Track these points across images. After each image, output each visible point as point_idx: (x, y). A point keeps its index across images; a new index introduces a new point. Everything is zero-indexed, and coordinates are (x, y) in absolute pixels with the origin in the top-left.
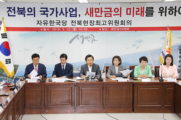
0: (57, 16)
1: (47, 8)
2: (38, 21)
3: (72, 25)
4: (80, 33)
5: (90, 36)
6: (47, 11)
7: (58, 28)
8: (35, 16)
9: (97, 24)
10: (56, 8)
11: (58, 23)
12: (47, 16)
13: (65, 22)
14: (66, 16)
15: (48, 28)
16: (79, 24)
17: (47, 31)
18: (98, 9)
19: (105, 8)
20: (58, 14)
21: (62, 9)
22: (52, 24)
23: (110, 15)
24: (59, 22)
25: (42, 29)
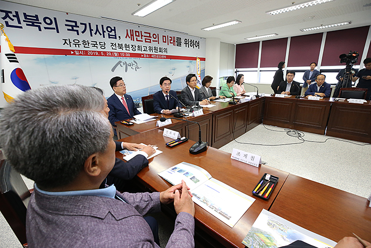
0: (91, 36)
1: (76, 22)
2: (65, 40)
3: (112, 49)
4: (123, 60)
5: (134, 63)
6: (76, 26)
7: (95, 51)
8: (58, 32)
9: (139, 50)
10: (90, 24)
11: (94, 45)
12: (78, 34)
13: (103, 44)
14: (104, 37)
15: (81, 51)
16: (121, 48)
17: (81, 55)
18: (138, 32)
19: (145, 33)
20: (93, 32)
21: (97, 26)
22: (87, 46)
24: (95, 43)
25: (72, 53)
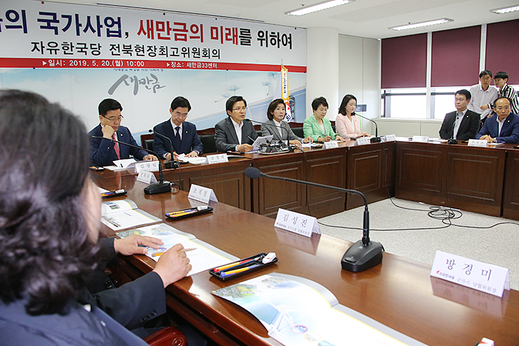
0: (78, 34)
1: (54, 15)
2: (35, 44)
3: (113, 54)
4: (130, 73)
5: (150, 78)
6: (55, 21)
7: (82, 60)
8: (25, 31)
9: (162, 54)
10: (77, 16)
11: (82, 49)
12: (56, 33)
13: (97, 47)
14: (99, 35)
15: (59, 60)
16: (127, 53)
17: (58, 66)
18: (163, 23)
19: (175, 23)
20: (81, 29)
21: (89, 18)
22: (69, 51)
23: (183, 37)
24: (83, 46)
25: (44, 63)
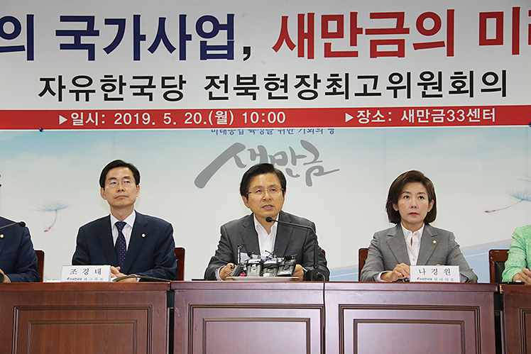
0: (137, 57)
1: (90, 20)
2: (47, 80)
3: (211, 98)
5: (300, 150)
6: (92, 32)
7: (141, 112)
8: (30, 57)
9: (335, 93)
10: (137, 19)
11: (142, 87)
12: (92, 57)
13: (176, 82)
14: (183, 57)
15: (93, 112)
16: (246, 93)
17: (91, 126)
18: (339, 19)
19: (373, 16)
20: (145, 46)
21: (162, 21)
22: (115, 94)
23: (395, 48)
24: (146, 82)
25: (62, 120)
